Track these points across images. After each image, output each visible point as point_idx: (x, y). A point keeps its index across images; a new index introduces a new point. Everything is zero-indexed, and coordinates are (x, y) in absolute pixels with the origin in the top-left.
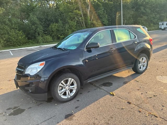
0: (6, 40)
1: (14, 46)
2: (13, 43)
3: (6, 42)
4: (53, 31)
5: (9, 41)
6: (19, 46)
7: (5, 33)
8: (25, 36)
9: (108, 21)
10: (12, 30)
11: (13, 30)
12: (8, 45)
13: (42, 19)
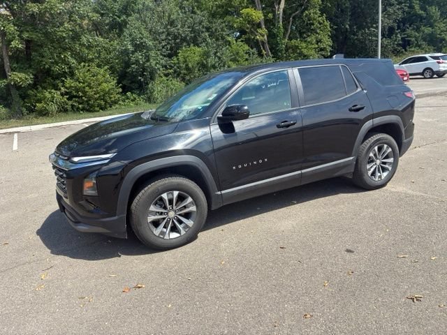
0: (66, 93)
1: (88, 111)
2: (87, 101)
3: (68, 99)
4: (187, 68)
5: (75, 97)
6: (102, 109)
7: (65, 72)
8: (115, 81)
9: (330, 40)
10: (82, 64)
11: (84, 66)
12: (72, 106)
13: (160, 34)
